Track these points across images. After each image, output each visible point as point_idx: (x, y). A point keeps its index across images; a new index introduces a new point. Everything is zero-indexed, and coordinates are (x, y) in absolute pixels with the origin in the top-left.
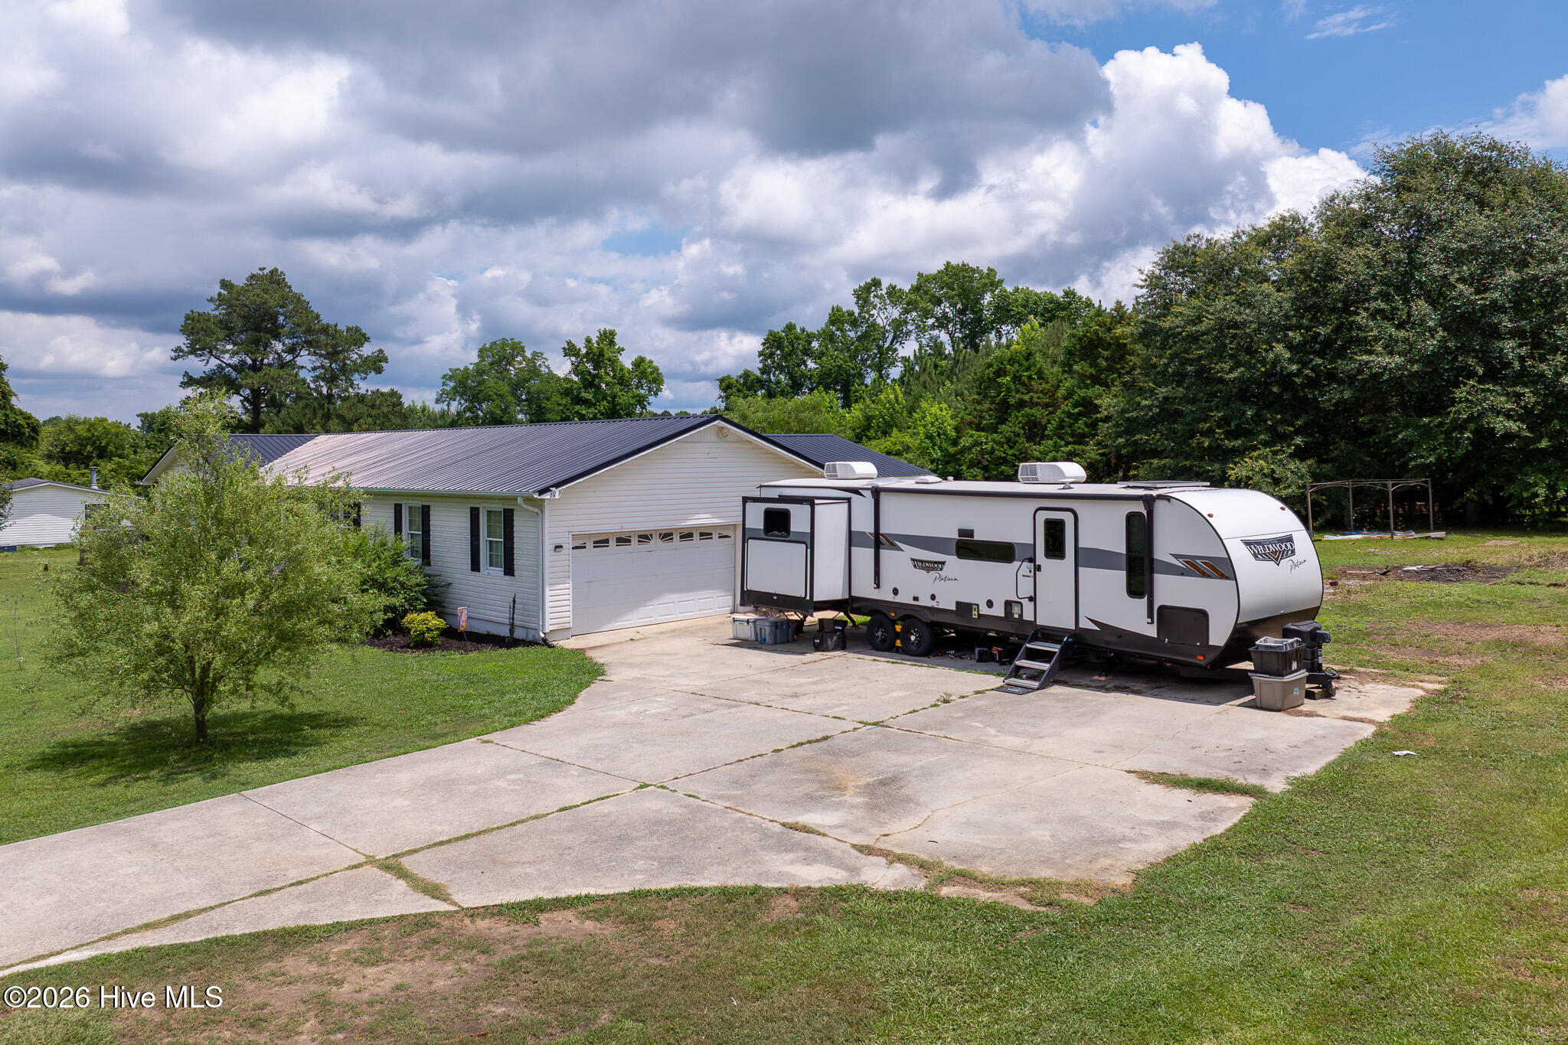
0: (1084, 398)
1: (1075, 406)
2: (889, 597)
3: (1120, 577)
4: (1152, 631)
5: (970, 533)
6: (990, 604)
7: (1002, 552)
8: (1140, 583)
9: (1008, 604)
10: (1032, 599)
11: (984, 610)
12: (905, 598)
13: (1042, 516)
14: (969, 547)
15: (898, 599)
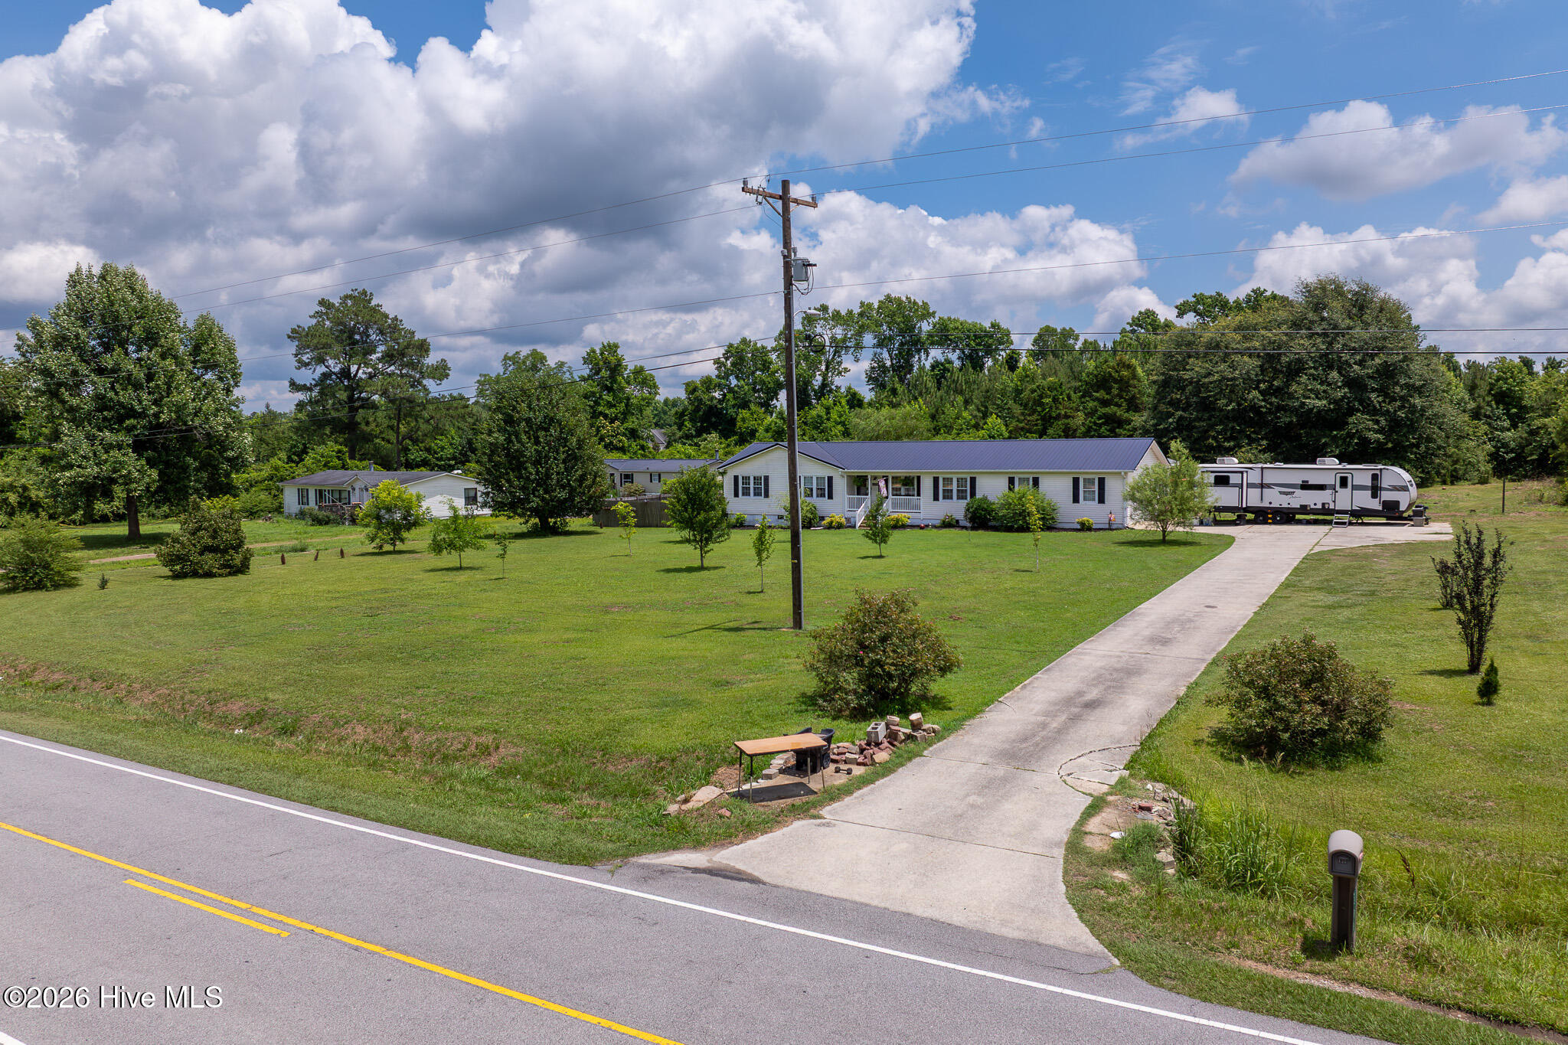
0: (1104, 414)
1: (1099, 419)
2: (1268, 505)
3: (1369, 492)
4: (1380, 508)
5: (1307, 482)
6: (1315, 504)
7: (1322, 487)
8: (1374, 496)
9: (1323, 504)
10: (1334, 502)
11: (1313, 506)
12: (1275, 505)
13: (1339, 476)
14: (1305, 486)
15: (1272, 506)
